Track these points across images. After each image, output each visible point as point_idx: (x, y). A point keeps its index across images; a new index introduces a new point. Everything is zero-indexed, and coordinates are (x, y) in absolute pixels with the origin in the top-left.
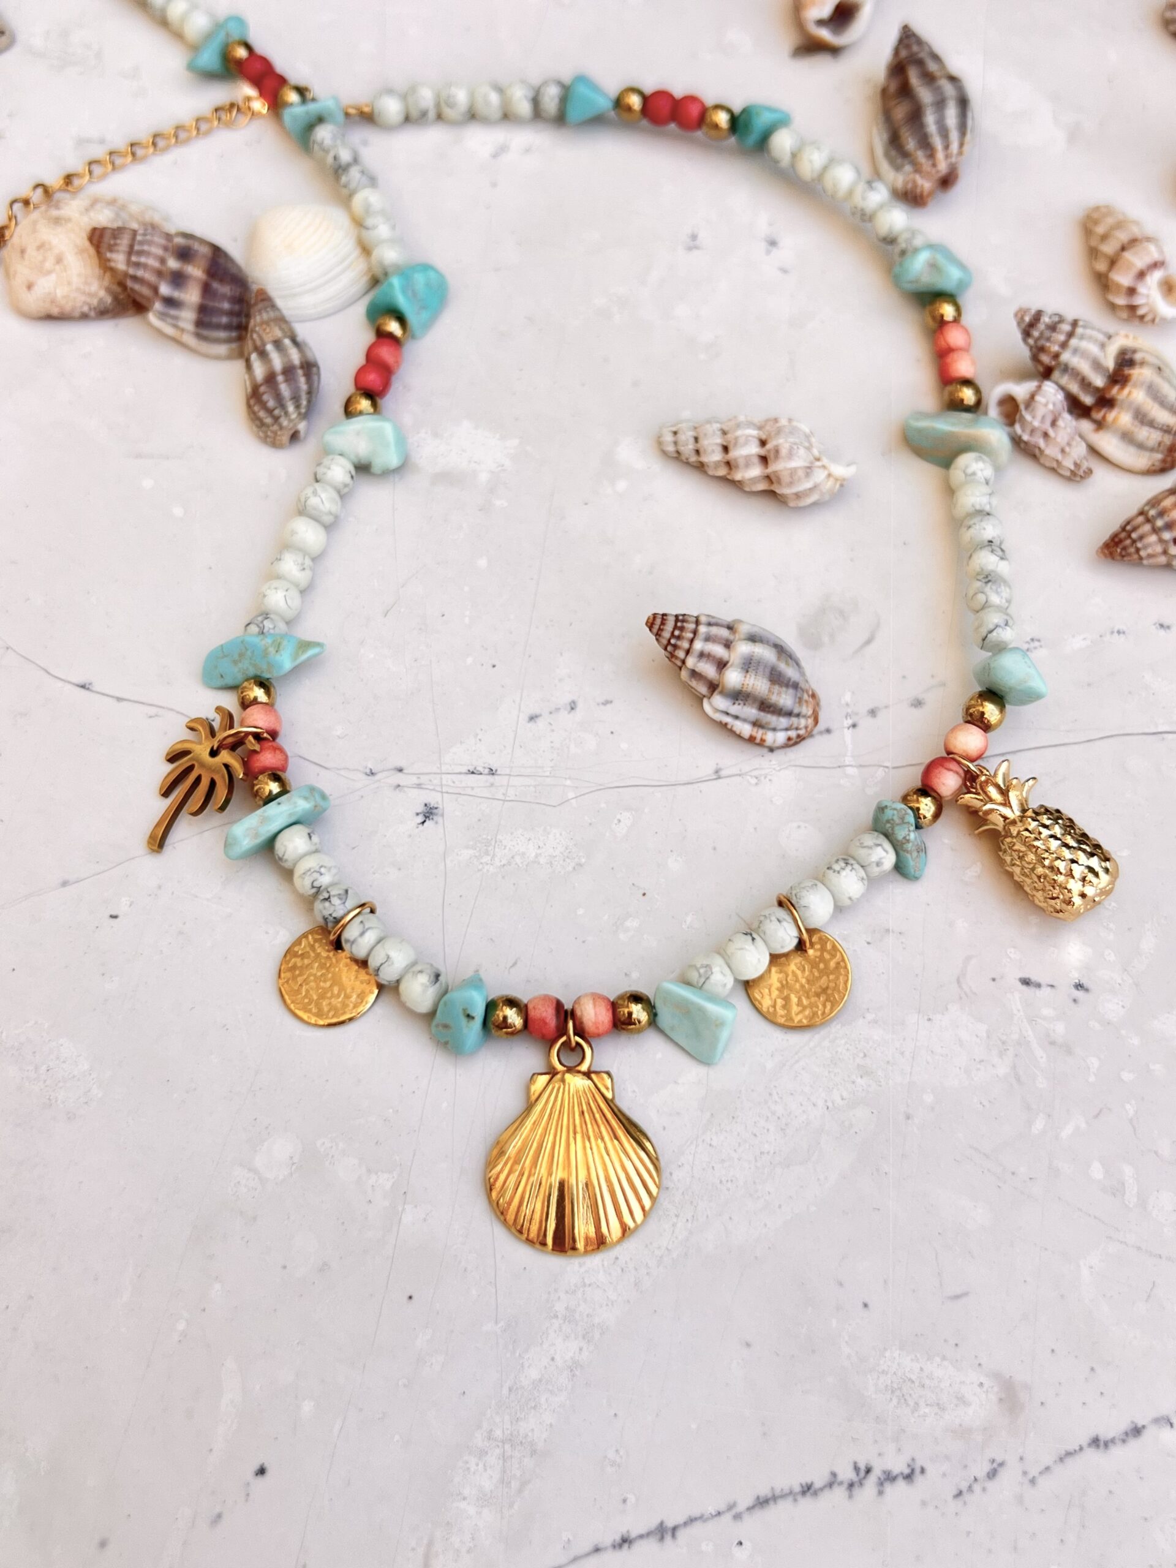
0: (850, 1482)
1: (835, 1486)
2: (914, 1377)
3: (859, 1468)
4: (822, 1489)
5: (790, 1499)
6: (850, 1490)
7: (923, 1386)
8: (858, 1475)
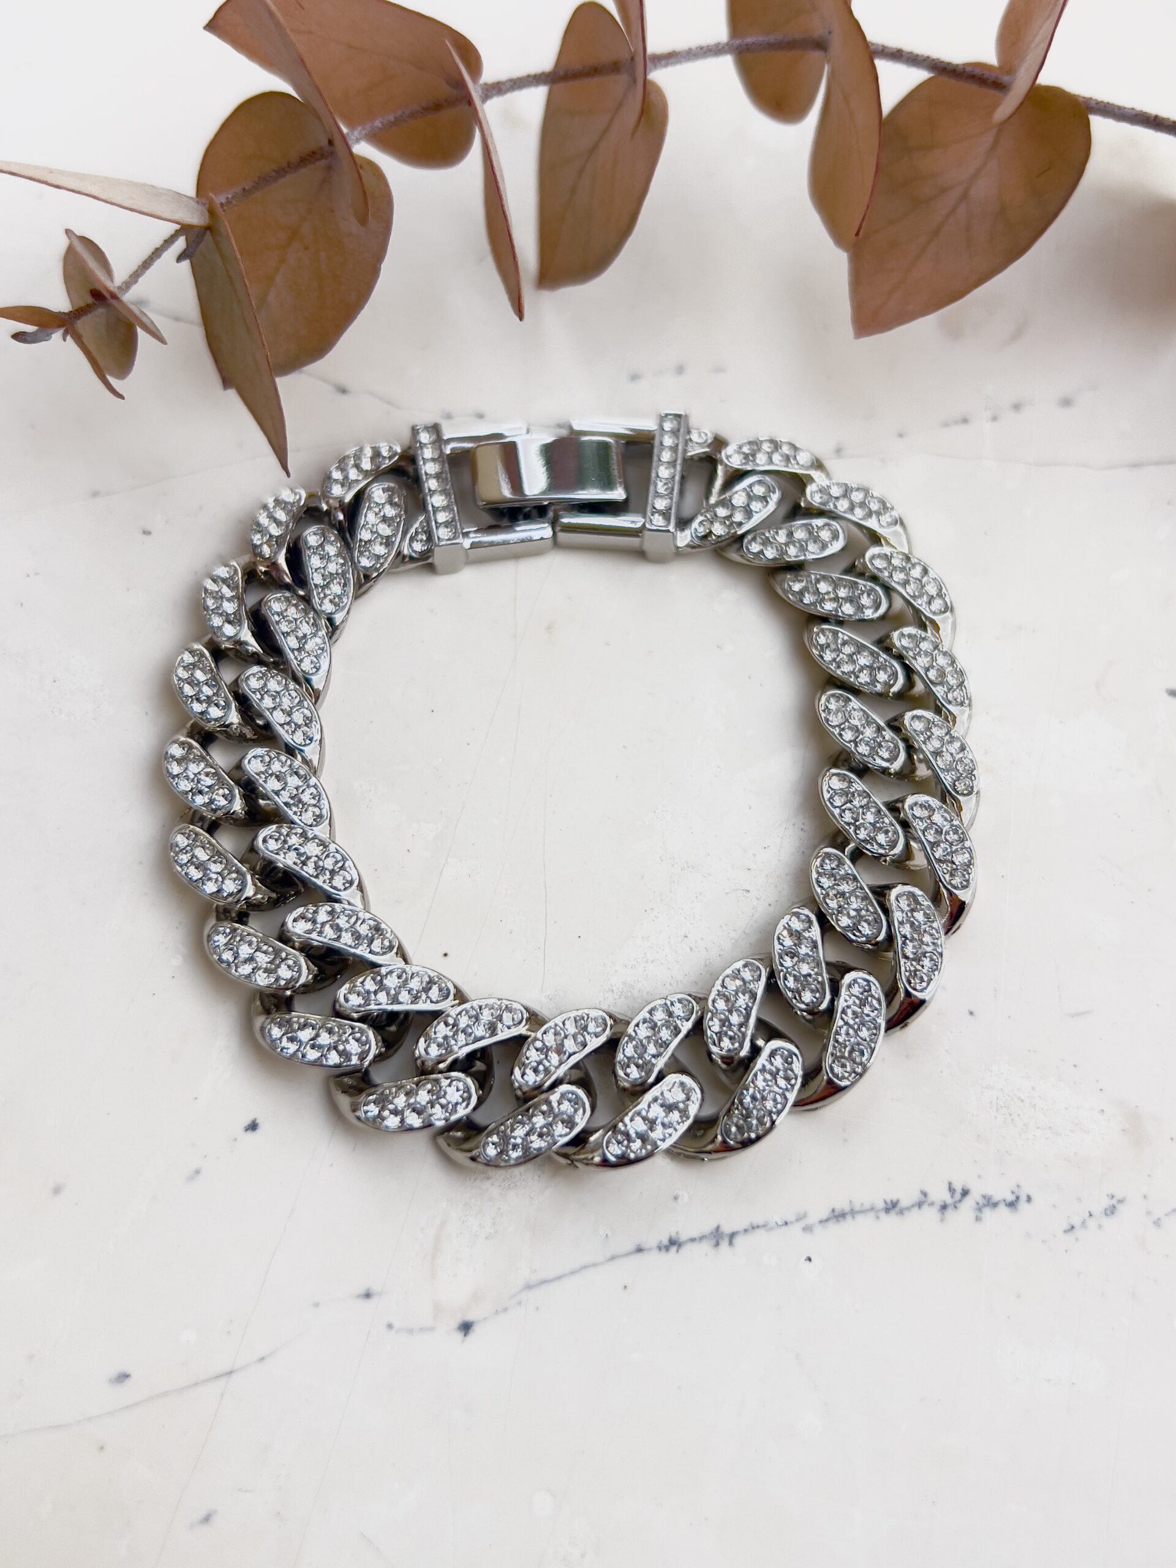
0: (943, 1204)
1: (925, 1207)
2: (1023, 1098)
3: (954, 1190)
4: (908, 1209)
5: (872, 1215)
6: (943, 1214)
7: (1034, 1106)
8: (952, 1197)
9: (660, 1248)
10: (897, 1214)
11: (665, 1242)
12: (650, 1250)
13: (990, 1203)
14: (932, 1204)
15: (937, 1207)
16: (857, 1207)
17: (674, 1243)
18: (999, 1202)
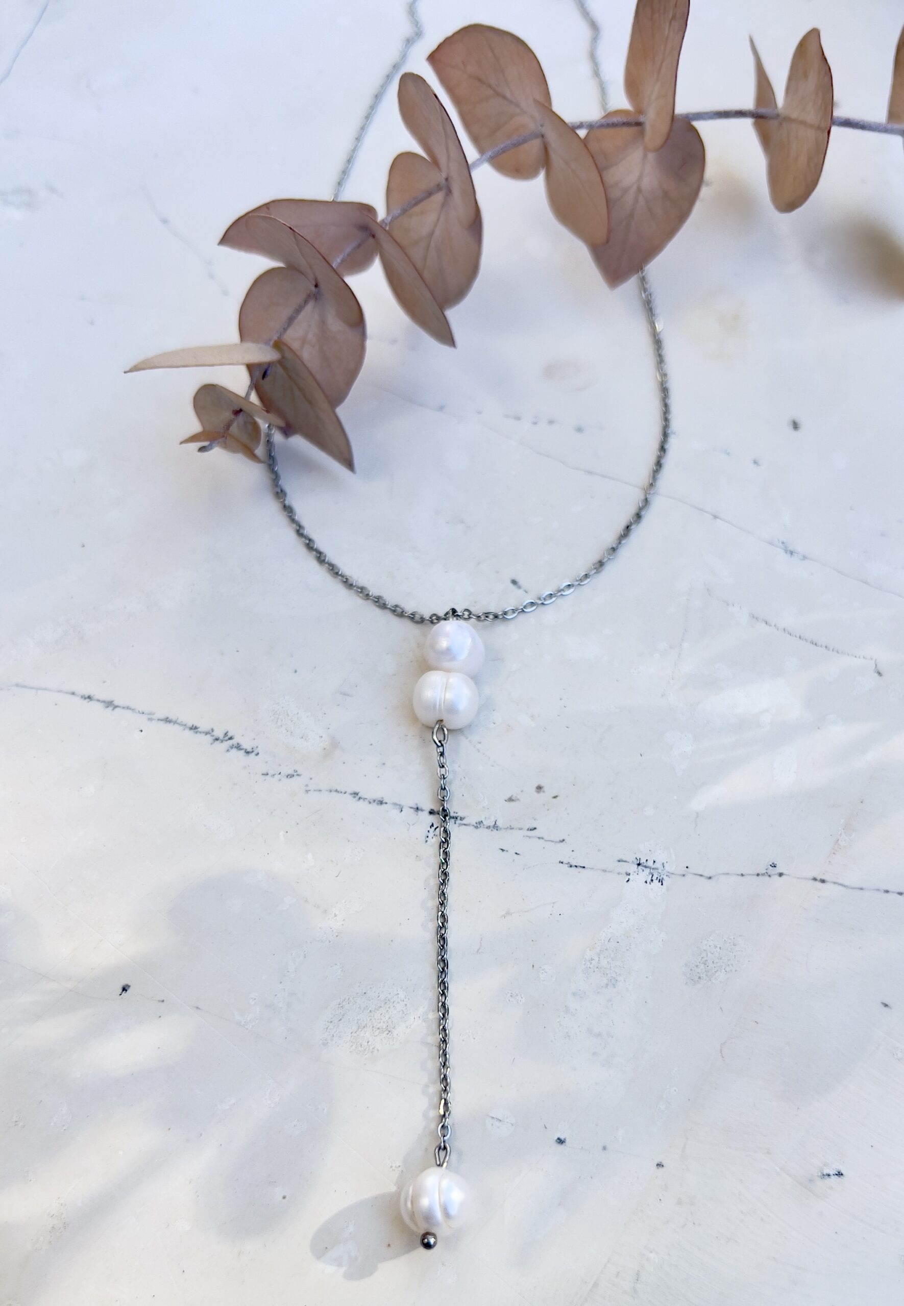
9: (82, 697)
10: (194, 732)
11: (86, 696)
12: (78, 696)
13: (238, 747)
14: (213, 736)
15: (214, 738)
16: (179, 721)
17: (89, 697)
18: (243, 749)
